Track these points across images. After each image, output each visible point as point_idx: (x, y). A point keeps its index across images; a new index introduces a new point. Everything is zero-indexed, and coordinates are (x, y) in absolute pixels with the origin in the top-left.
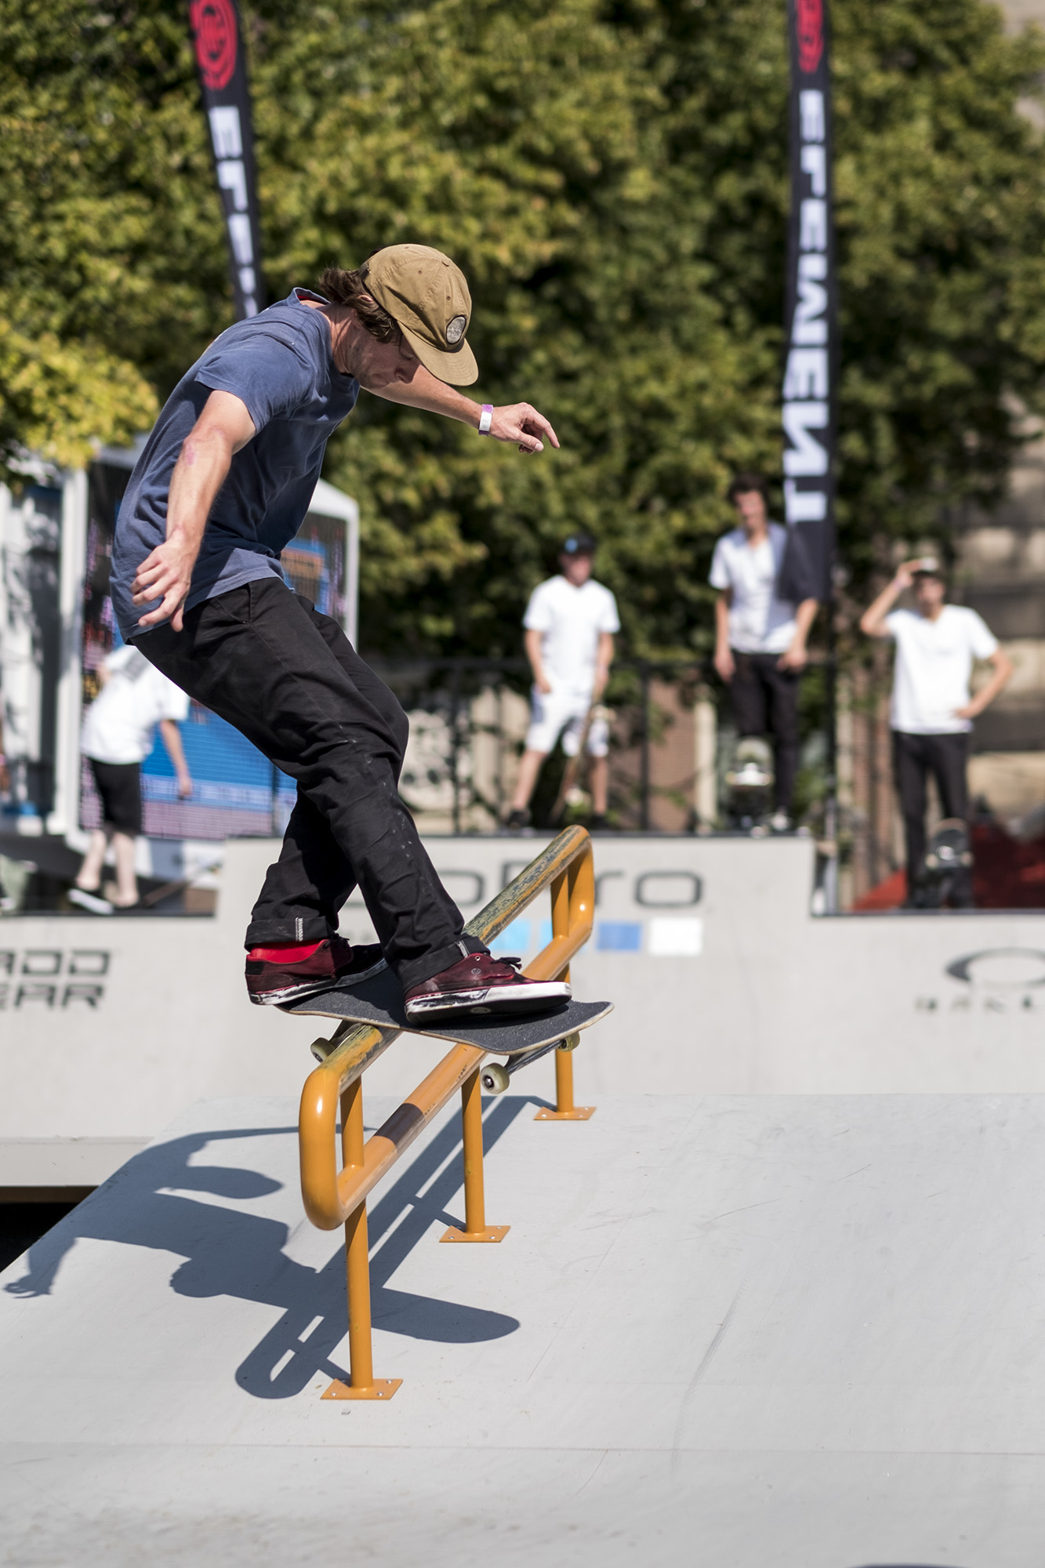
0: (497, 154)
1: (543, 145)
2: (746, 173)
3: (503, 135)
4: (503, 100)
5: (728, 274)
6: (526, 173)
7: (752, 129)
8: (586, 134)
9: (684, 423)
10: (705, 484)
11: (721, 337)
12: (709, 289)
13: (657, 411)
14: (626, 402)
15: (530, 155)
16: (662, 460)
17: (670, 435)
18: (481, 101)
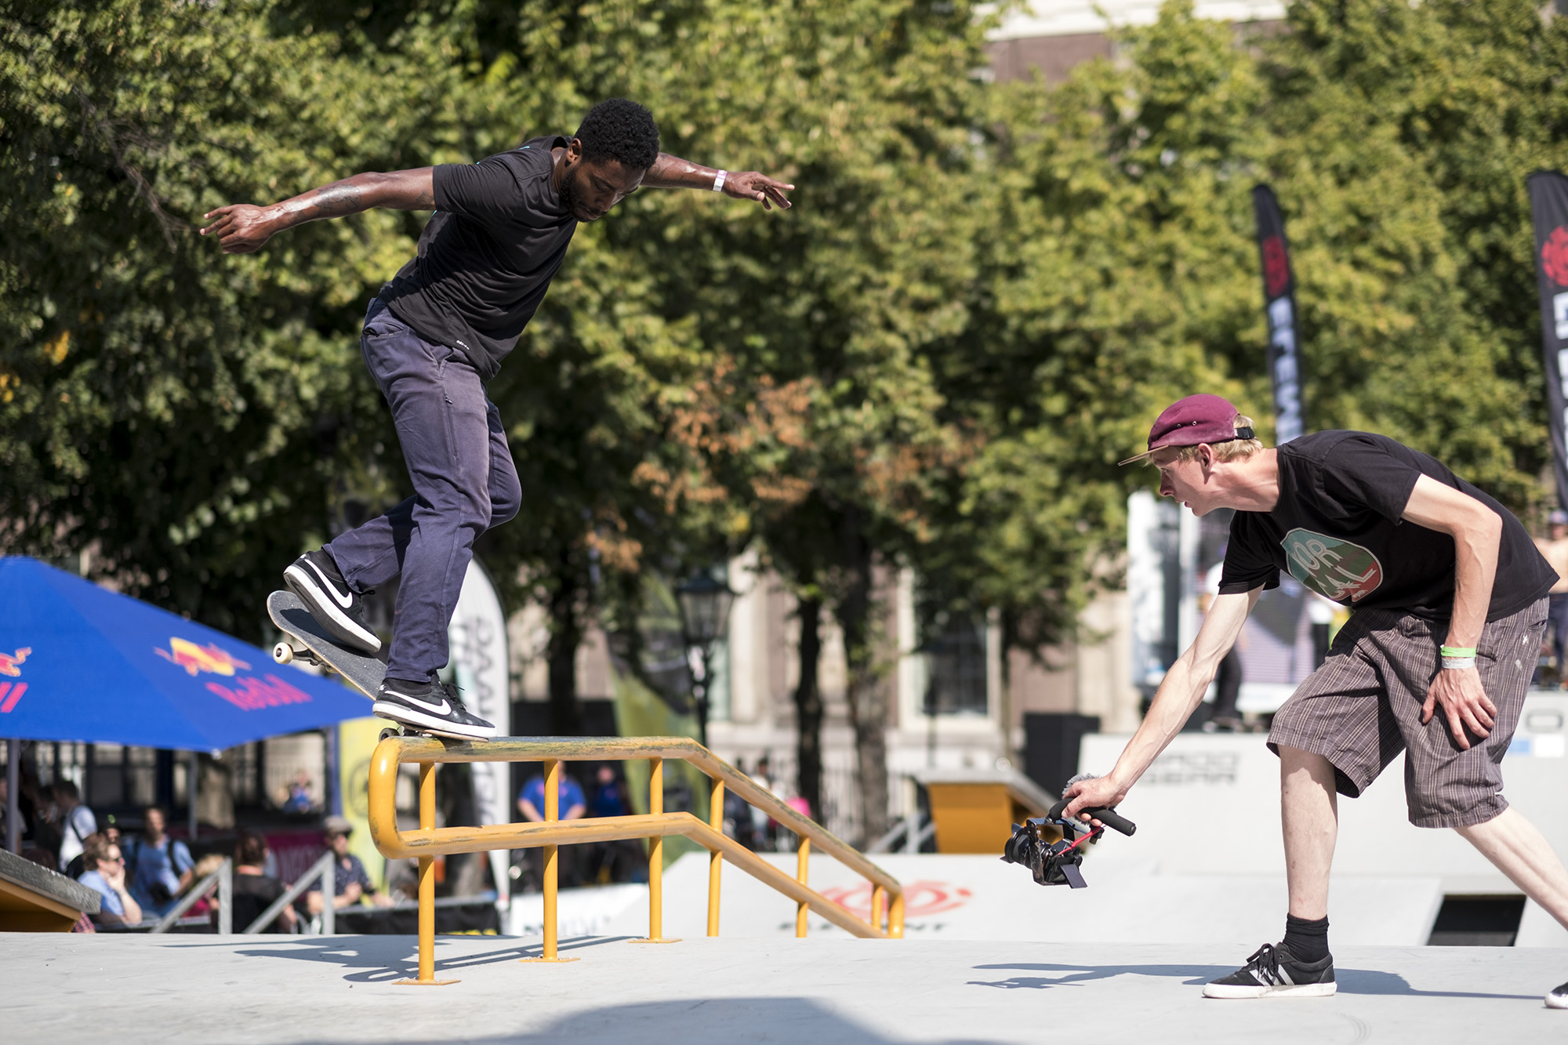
0: (1364, 252)
1: (1390, 247)
2: (1485, 230)
3: (1364, 239)
4: (1365, 219)
5: (1475, 295)
6: (1381, 263)
7: (1491, 204)
8: (1416, 238)
9: (1472, 412)
10: (1486, 452)
11: (1474, 338)
12: (1466, 307)
13: (1455, 404)
14: (1436, 397)
15: (1383, 252)
16: (1460, 436)
17: (1465, 418)
18: (1352, 221)
